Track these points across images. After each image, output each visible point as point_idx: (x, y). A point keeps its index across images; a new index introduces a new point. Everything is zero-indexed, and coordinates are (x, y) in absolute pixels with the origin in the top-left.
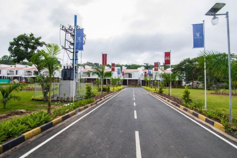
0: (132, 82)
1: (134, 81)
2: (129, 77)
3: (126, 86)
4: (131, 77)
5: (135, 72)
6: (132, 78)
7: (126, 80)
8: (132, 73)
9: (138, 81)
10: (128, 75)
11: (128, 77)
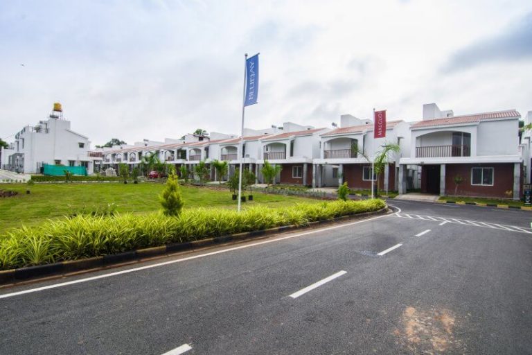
0: (477, 180)
1: (488, 174)
2: (456, 152)
3: (431, 198)
4: (467, 153)
5: (492, 125)
6: (473, 159)
7: (437, 167)
8: (472, 131)
9: (517, 171)
10: (449, 143)
11: (450, 150)
